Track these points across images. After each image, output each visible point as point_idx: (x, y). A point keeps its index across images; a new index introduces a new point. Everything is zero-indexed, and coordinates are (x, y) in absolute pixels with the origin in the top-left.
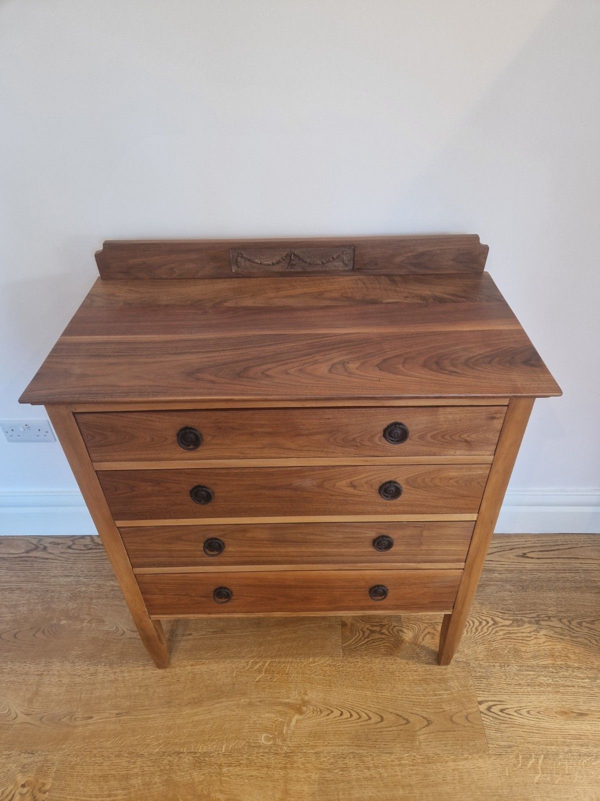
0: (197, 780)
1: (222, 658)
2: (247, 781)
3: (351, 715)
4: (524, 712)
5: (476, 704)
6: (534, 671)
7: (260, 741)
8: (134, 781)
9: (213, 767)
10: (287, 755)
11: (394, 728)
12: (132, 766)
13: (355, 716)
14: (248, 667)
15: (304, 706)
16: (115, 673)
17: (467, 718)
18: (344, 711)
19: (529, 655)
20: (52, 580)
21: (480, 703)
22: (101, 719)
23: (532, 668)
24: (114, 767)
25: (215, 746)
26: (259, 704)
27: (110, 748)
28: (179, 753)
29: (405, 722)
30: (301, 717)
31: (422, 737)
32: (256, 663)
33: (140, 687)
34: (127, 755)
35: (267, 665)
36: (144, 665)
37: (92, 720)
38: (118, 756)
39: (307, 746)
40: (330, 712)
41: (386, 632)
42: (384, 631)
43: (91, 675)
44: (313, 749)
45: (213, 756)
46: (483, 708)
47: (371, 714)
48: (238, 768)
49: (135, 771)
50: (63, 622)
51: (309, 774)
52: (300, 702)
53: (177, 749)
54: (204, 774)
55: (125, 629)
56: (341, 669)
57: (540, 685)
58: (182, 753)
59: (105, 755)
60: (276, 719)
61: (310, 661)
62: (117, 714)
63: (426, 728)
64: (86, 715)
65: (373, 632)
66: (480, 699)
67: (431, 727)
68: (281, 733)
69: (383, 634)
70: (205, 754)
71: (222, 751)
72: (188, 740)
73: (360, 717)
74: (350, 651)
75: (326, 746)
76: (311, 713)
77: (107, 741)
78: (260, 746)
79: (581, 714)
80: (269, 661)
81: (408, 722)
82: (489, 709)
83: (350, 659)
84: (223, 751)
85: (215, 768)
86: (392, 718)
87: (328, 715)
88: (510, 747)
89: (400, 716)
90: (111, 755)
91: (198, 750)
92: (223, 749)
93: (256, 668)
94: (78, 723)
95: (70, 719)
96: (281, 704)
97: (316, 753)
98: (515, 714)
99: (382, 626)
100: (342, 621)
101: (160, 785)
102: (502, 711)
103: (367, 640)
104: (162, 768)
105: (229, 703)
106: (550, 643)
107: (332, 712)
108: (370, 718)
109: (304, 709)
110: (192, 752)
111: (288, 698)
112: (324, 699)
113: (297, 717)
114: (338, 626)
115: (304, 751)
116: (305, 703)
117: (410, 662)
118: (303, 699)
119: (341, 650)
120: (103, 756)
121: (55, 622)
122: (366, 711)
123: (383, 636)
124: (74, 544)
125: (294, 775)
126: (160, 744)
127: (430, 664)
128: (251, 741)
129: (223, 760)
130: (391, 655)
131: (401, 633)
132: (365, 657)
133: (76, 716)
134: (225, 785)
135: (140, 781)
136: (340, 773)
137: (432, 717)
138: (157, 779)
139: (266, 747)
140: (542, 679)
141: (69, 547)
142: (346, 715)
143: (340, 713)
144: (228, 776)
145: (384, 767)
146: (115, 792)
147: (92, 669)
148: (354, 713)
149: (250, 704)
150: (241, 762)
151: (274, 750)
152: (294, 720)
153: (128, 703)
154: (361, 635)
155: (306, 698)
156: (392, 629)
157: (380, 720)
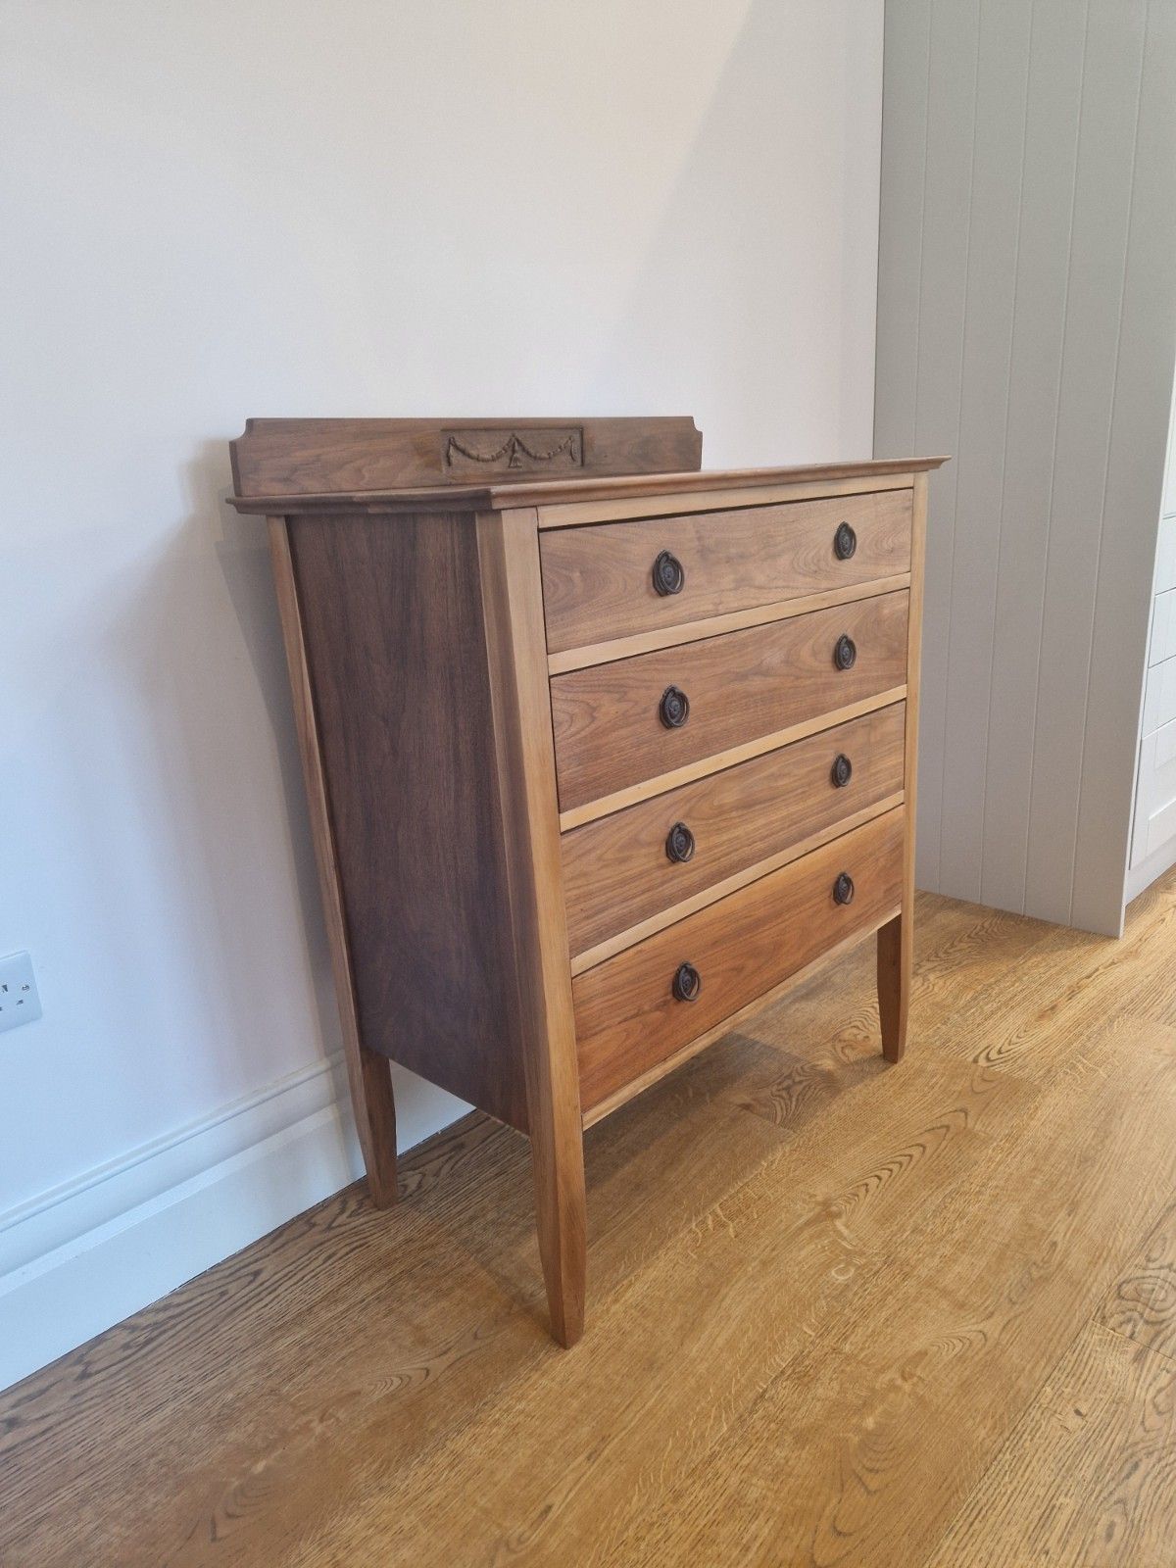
0: (833, 1395)
1: (647, 1257)
2: (889, 1330)
3: (891, 1170)
4: (1014, 1040)
5: (974, 1066)
6: (971, 1008)
7: (837, 1282)
8: (753, 1494)
9: (828, 1361)
10: (889, 1262)
11: (944, 1143)
12: (721, 1481)
13: (895, 1167)
14: (700, 1235)
15: (829, 1206)
16: (497, 1423)
17: (984, 1080)
18: (878, 1173)
19: (950, 1000)
20: (120, 1443)
21: (975, 1061)
22: (570, 1490)
23: (967, 1006)
24: (695, 1514)
25: (795, 1341)
26: (774, 1253)
27: (648, 1503)
28: (762, 1396)
29: (944, 1130)
30: (844, 1219)
31: (978, 1127)
32: (703, 1222)
33: (573, 1395)
34: (690, 1481)
35: (719, 1211)
36: (536, 1369)
37: (554, 1509)
38: (678, 1497)
39: (895, 1235)
40: (863, 1189)
41: (802, 1078)
42: (797, 1079)
43: (452, 1466)
44: (905, 1231)
45: (810, 1352)
46: (982, 1062)
47: (907, 1152)
48: (860, 1330)
49: (734, 1480)
50: (260, 1467)
51: (939, 1253)
52: (818, 1209)
53: (751, 1396)
54: (831, 1380)
55: (424, 1365)
56: (811, 1143)
57: (992, 1013)
58: (765, 1391)
59: (655, 1519)
60: (819, 1247)
61: (766, 1165)
62: (589, 1458)
63: (969, 1117)
64: (534, 1515)
65: (788, 1089)
66: (971, 1059)
67: (971, 1114)
68: (848, 1253)
69: (801, 1082)
70: (796, 1361)
71: (811, 1336)
72: (750, 1370)
73: (901, 1164)
74: (792, 1122)
75: (911, 1216)
76: (848, 1205)
77: (629, 1501)
78: (847, 1286)
79: (1053, 1008)
80: (716, 1206)
81: (948, 1127)
82: (988, 1059)
83: (805, 1128)
84: (813, 1334)
85: (834, 1359)
86: (928, 1136)
87: (867, 1191)
88: (1049, 1071)
89: (933, 1129)
90: (665, 1509)
91: (780, 1366)
92: (810, 1332)
93: (710, 1226)
94: (535, 1538)
95: (510, 1550)
96: (801, 1229)
97: (913, 1232)
98: (1012, 1047)
99: (789, 1076)
100: (740, 1106)
101: (796, 1454)
102: (999, 1052)
103: (794, 1099)
104: (766, 1435)
105: (737, 1286)
106: (950, 981)
107: (867, 1185)
108: (911, 1156)
109: (834, 1209)
110: (775, 1379)
111: (800, 1216)
112: (840, 1182)
113: (839, 1224)
114: (742, 1113)
115: (899, 1241)
116: (826, 1204)
117: (867, 1081)
118: (818, 1203)
119: (782, 1129)
120: (653, 1524)
121: (237, 1483)
122: (897, 1154)
123: (804, 1084)
124: (89, 1364)
125: (926, 1270)
126: (718, 1418)
127: (886, 1069)
128: (827, 1292)
129: (829, 1341)
130: (839, 1091)
131: (818, 1068)
132: (818, 1114)
133: (516, 1534)
134: (873, 1361)
135: (761, 1483)
136: (964, 1223)
137: (958, 1105)
138: (780, 1454)
139: (854, 1281)
140: (987, 1008)
141: (84, 1376)
142: (885, 1174)
143: (876, 1179)
144: (862, 1349)
145: (989, 1179)
146: (747, 1537)
147: (442, 1460)
148: (891, 1166)
149: (764, 1264)
150: (852, 1320)
151: (868, 1272)
152: (842, 1229)
153: (586, 1429)
154: (782, 1101)
155: (820, 1198)
156: (804, 1071)
157: (921, 1149)
